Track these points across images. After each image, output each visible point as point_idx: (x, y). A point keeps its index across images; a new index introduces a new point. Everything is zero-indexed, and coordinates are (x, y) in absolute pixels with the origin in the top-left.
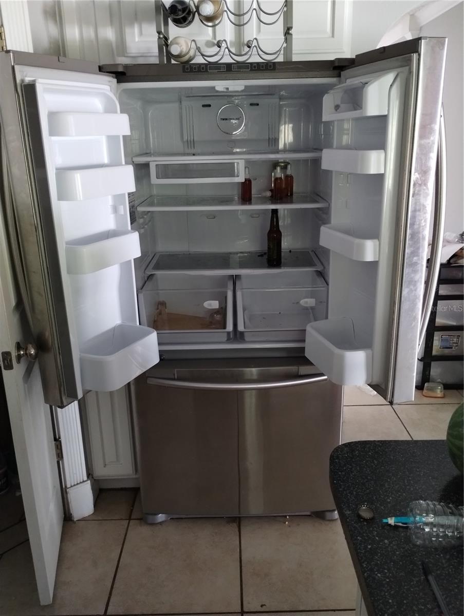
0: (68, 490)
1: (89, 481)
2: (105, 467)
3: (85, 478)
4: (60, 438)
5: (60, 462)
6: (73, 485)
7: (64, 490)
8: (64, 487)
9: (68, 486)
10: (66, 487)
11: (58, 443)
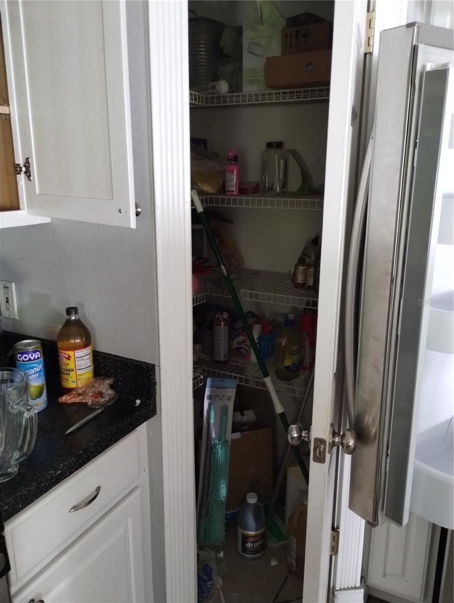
0: (336, 593)
1: (362, 591)
2: (383, 577)
3: (358, 584)
4: (338, 528)
5: (333, 556)
6: (342, 588)
7: (331, 590)
8: (331, 586)
9: (337, 588)
10: (334, 587)
11: (335, 534)
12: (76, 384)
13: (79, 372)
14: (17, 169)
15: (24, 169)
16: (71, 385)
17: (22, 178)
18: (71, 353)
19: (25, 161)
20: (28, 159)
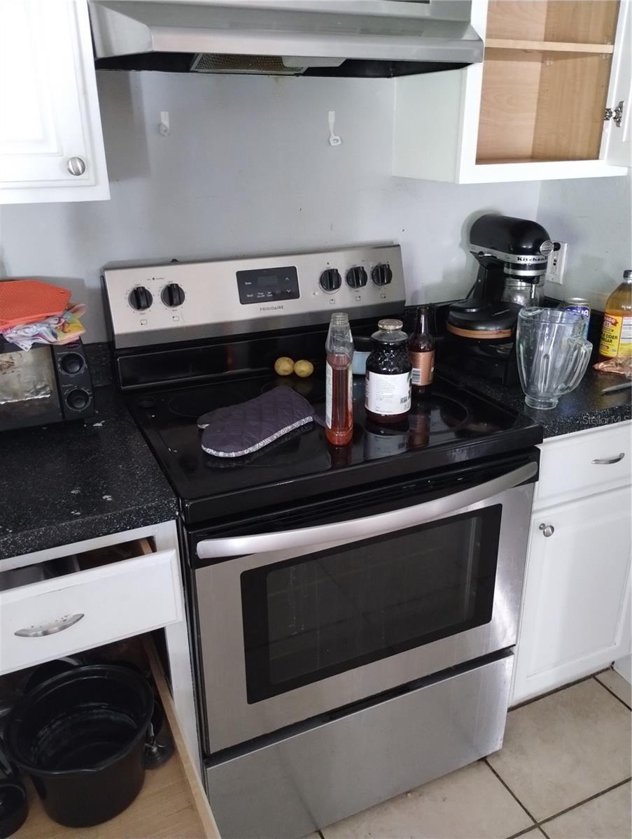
12: (616, 353)
13: (622, 341)
14: (606, 114)
15: (614, 114)
16: (610, 353)
17: (609, 125)
18: (619, 319)
19: (617, 105)
20: (622, 102)
